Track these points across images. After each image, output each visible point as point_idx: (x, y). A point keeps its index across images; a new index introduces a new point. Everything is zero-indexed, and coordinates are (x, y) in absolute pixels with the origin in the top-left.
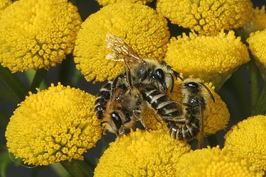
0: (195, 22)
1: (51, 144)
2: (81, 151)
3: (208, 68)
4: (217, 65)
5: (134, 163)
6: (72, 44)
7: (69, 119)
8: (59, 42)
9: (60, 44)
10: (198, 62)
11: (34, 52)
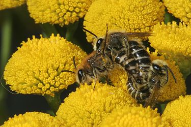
0: (184, 14)
1: (31, 78)
2: (52, 89)
3: (176, 49)
4: (183, 48)
5: (83, 106)
6: (85, 10)
7: (51, 62)
8: (75, 6)
9: (75, 8)
10: (169, 43)
11: (52, 9)
